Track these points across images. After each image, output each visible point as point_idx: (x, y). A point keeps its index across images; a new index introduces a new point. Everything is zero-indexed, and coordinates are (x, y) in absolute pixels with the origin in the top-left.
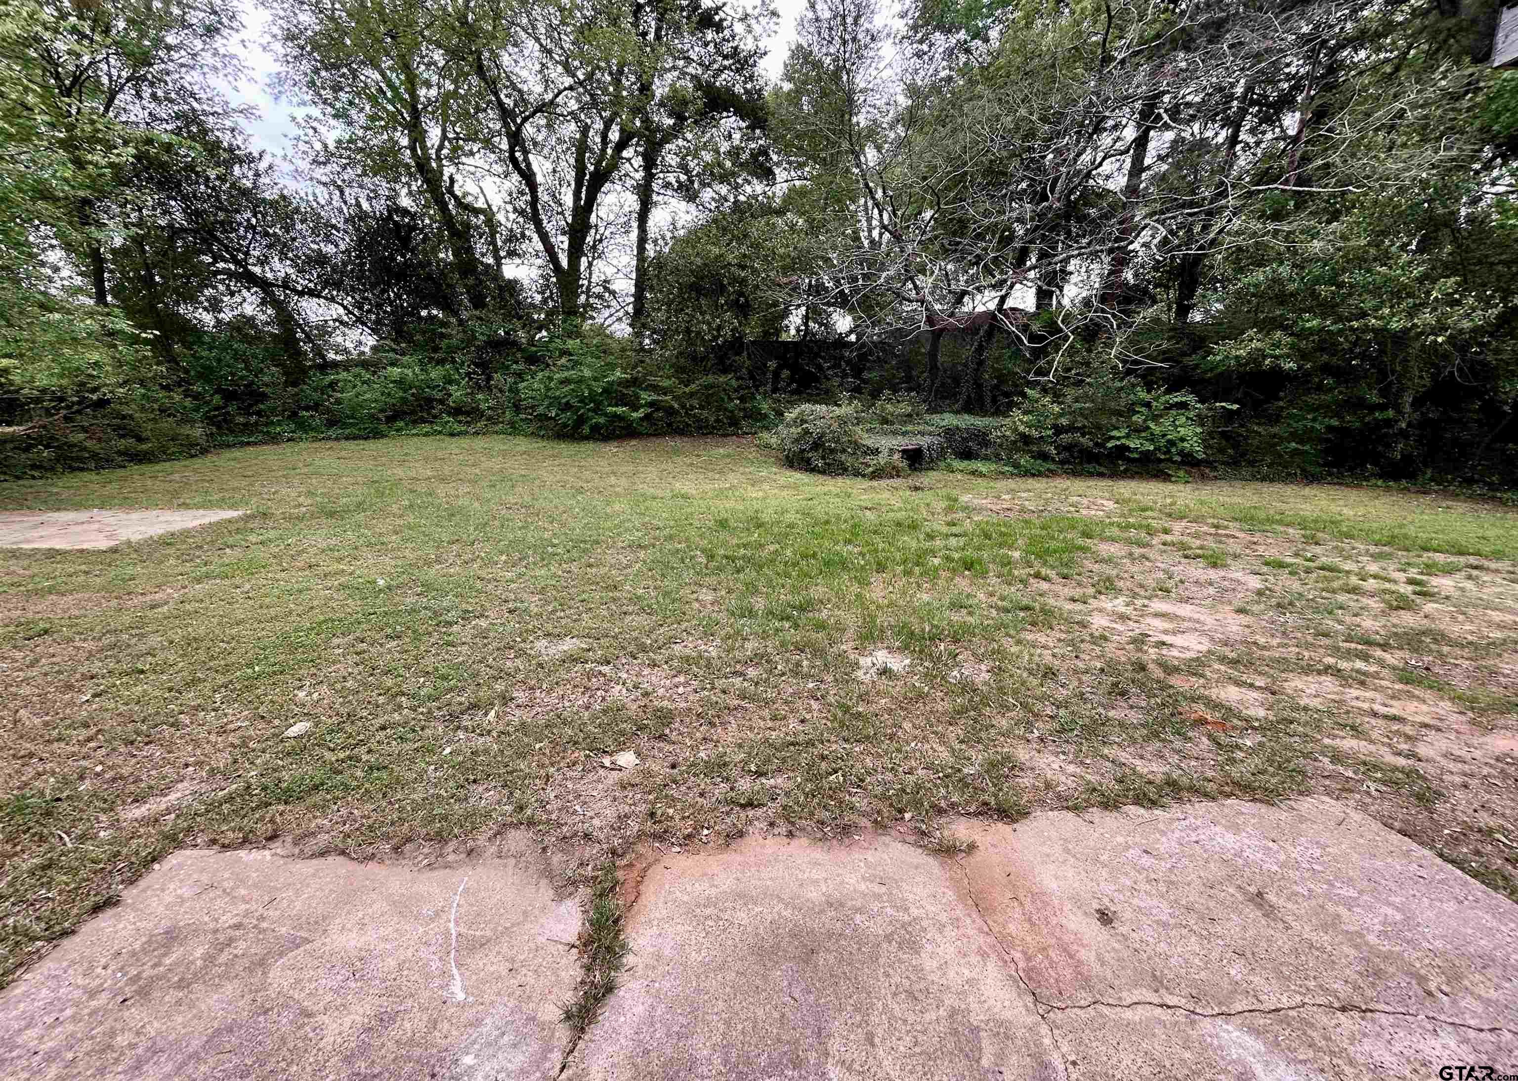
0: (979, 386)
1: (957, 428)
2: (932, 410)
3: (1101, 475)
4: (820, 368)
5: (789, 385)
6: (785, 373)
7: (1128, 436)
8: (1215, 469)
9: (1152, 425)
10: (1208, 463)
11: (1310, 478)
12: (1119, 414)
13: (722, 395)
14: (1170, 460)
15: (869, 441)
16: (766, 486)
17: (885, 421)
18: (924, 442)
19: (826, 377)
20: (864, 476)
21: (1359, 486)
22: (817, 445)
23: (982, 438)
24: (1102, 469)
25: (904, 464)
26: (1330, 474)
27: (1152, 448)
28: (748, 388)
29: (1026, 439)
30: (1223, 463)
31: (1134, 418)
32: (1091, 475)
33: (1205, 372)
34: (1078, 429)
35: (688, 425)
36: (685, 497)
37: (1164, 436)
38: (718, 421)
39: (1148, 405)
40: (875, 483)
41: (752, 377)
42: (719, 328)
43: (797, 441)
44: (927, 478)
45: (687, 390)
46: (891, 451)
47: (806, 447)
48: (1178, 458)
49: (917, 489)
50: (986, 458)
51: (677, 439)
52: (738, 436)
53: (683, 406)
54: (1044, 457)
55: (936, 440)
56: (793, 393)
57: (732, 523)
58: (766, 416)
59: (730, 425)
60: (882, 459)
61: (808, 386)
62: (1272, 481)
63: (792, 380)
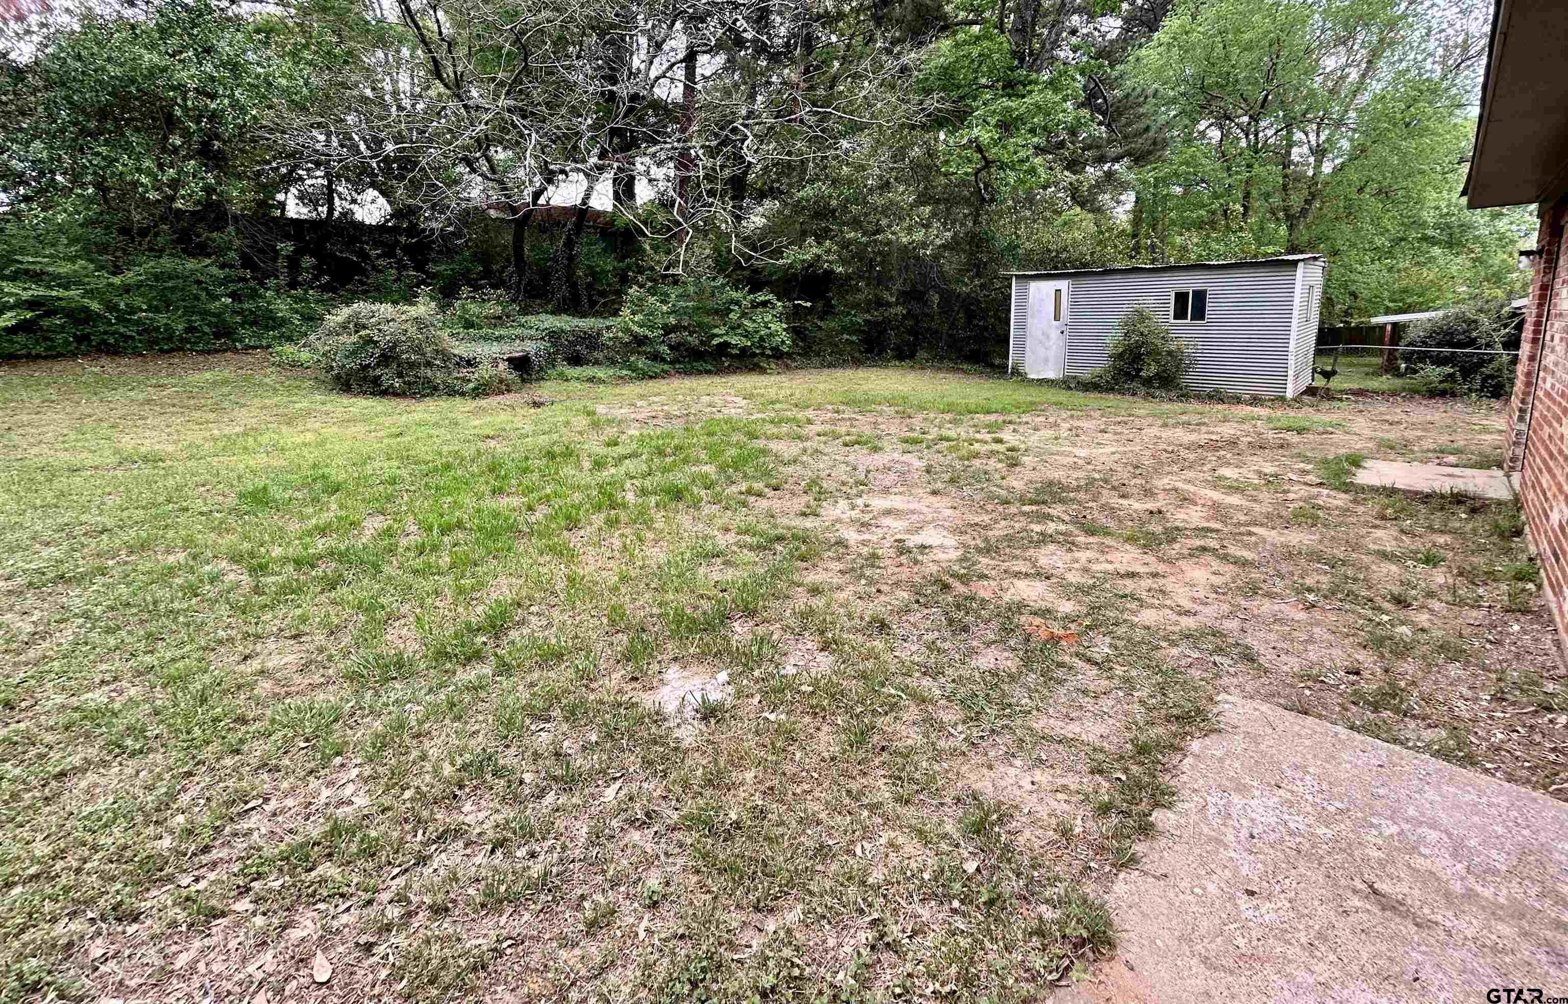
0: (573, 286)
1: (562, 331)
2: (525, 312)
3: (708, 372)
4: (364, 256)
5: (316, 278)
6: (308, 261)
7: (727, 334)
8: (795, 360)
9: (746, 322)
10: (789, 355)
11: (857, 363)
12: (717, 312)
13: (194, 289)
14: (763, 354)
15: (461, 349)
16: (311, 424)
17: (469, 325)
18: (530, 347)
19: (374, 268)
20: (463, 394)
21: (886, 367)
22: (386, 359)
23: (591, 340)
24: (709, 367)
25: (512, 376)
26: (868, 359)
27: (749, 344)
28: (243, 279)
29: (640, 341)
30: (799, 354)
31: (731, 316)
32: (700, 373)
33: (771, 275)
34: (685, 328)
35: (127, 338)
36: (152, 459)
37: (757, 332)
38: (190, 329)
39: (738, 303)
40: (483, 402)
41: (247, 262)
42: (175, 184)
43: (354, 353)
44: (546, 390)
45: (117, 280)
46: (495, 362)
47: (373, 361)
48: (769, 352)
49: (537, 405)
50: (597, 363)
51: (104, 360)
52: (236, 351)
53: (111, 307)
54: (656, 357)
55: (542, 345)
56: (324, 288)
57: (277, 493)
58: (284, 322)
59: (217, 336)
60: (485, 371)
61: (349, 280)
62: (835, 367)
63: (319, 271)
